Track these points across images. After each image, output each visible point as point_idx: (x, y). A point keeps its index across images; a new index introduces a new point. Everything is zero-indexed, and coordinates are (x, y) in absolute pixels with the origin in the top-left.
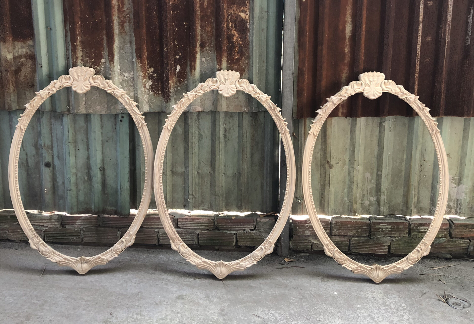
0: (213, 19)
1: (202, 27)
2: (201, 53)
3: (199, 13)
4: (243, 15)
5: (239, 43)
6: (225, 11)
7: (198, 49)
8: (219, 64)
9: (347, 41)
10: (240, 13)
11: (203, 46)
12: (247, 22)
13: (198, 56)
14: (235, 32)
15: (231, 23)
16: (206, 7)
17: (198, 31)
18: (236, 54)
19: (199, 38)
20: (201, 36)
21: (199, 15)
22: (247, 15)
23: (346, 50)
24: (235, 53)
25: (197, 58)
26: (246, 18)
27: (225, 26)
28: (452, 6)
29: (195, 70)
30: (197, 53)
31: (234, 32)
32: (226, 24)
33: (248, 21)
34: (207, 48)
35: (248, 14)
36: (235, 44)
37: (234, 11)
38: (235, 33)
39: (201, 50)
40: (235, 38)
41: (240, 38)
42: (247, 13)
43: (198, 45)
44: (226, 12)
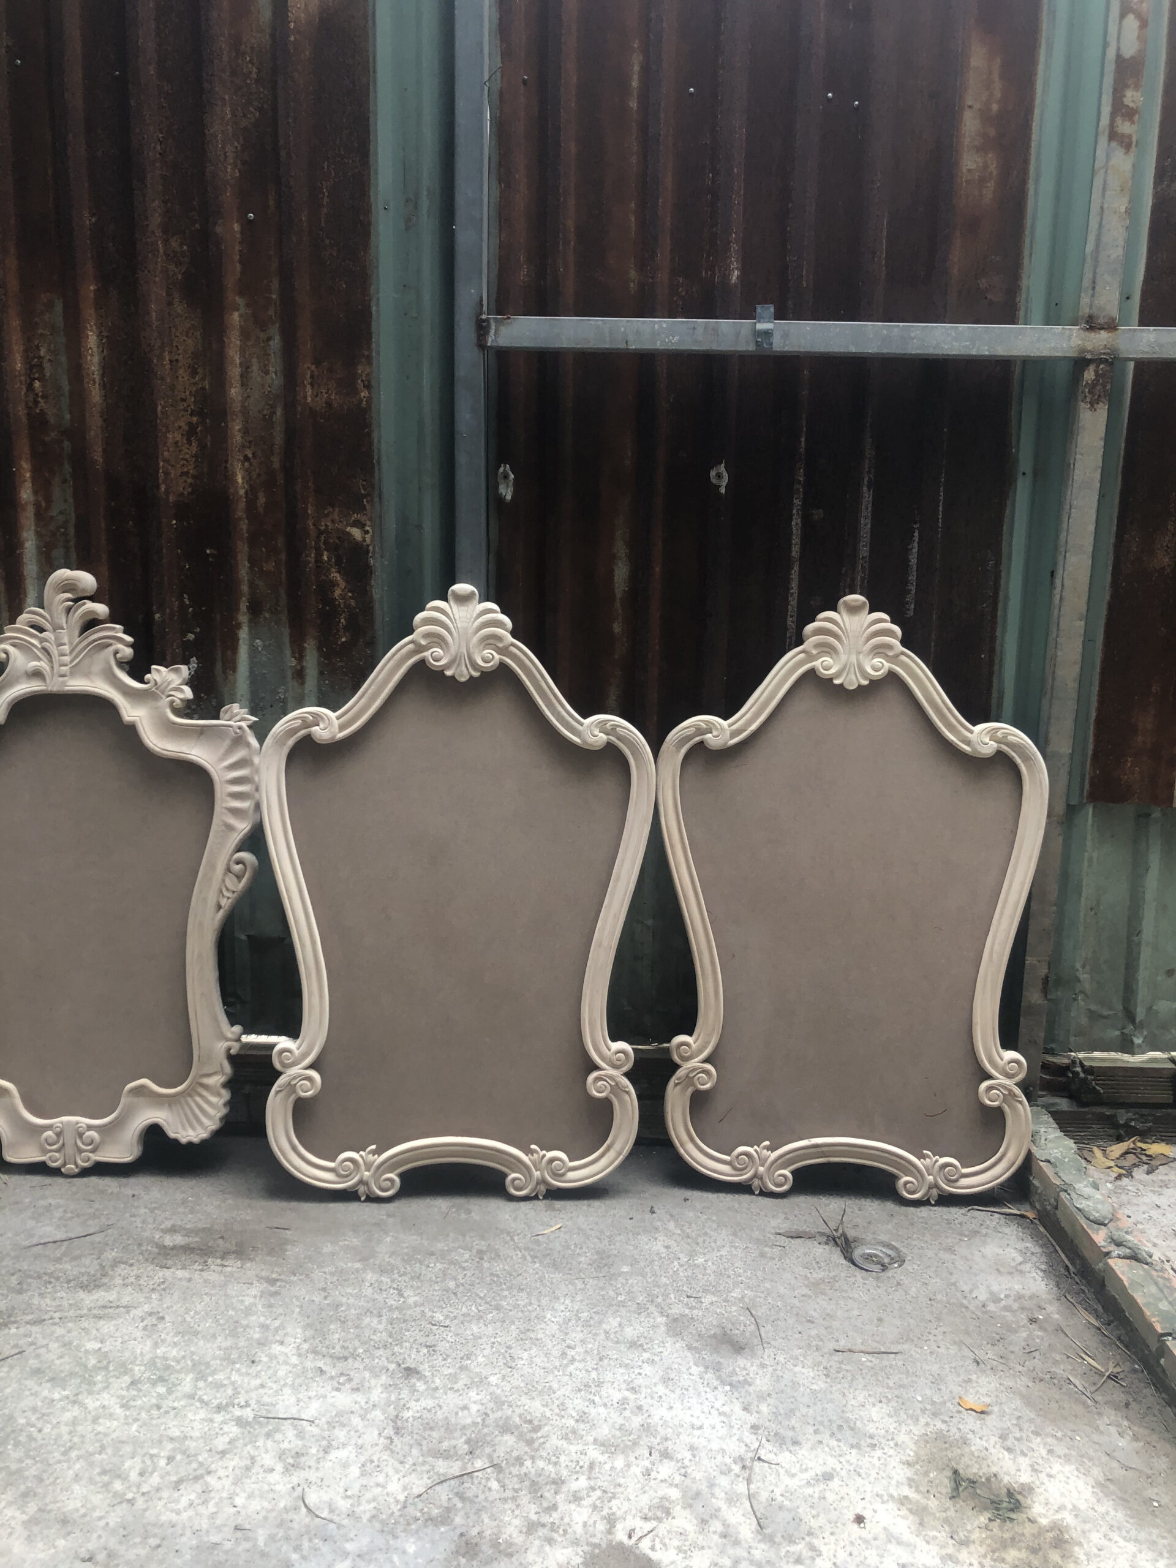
0: (280, 542)
1: (252, 560)
2: (250, 628)
3: (244, 526)
4: (356, 533)
5: (350, 605)
6: (310, 522)
7: (243, 618)
8: (297, 655)
9: (618, 604)
10: (348, 529)
11: (255, 609)
12: (368, 552)
13: (243, 634)
14: (337, 575)
15: (325, 553)
16: (261, 510)
17: (243, 571)
18: (341, 632)
19: (245, 588)
20: (252, 585)
21: (245, 530)
22: (367, 532)
23: (617, 628)
24: (338, 631)
25: (241, 641)
26: (364, 540)
27: (312, 558)
28: (869, 521)
29: (234, 669)
30: (239, 626)
31: (335, 575)
32: (313, 555)
33: (371, 548)
34: (267, 615)
35: (371, 531)
36: (339, 605)
37: (333, 521)
38: (339, 579)
39: (250, 621)
40: (338, 592)
41: (350, 591)
42: (367, 528)
43: (243, 606)
44: (314, 525)
